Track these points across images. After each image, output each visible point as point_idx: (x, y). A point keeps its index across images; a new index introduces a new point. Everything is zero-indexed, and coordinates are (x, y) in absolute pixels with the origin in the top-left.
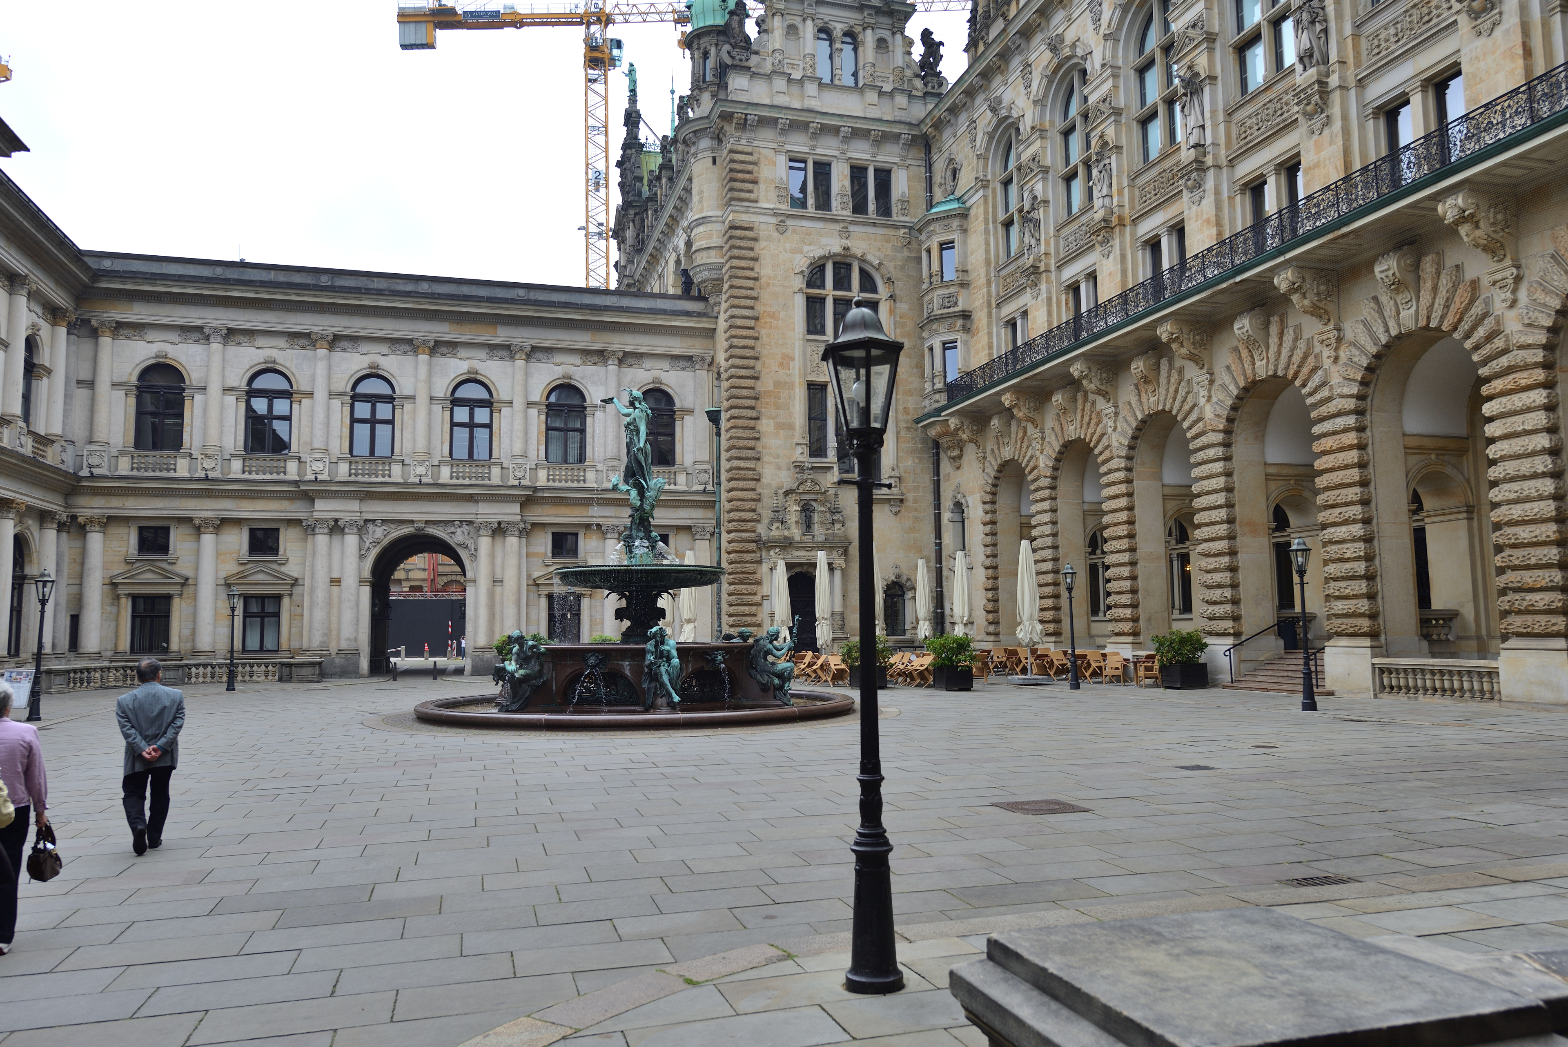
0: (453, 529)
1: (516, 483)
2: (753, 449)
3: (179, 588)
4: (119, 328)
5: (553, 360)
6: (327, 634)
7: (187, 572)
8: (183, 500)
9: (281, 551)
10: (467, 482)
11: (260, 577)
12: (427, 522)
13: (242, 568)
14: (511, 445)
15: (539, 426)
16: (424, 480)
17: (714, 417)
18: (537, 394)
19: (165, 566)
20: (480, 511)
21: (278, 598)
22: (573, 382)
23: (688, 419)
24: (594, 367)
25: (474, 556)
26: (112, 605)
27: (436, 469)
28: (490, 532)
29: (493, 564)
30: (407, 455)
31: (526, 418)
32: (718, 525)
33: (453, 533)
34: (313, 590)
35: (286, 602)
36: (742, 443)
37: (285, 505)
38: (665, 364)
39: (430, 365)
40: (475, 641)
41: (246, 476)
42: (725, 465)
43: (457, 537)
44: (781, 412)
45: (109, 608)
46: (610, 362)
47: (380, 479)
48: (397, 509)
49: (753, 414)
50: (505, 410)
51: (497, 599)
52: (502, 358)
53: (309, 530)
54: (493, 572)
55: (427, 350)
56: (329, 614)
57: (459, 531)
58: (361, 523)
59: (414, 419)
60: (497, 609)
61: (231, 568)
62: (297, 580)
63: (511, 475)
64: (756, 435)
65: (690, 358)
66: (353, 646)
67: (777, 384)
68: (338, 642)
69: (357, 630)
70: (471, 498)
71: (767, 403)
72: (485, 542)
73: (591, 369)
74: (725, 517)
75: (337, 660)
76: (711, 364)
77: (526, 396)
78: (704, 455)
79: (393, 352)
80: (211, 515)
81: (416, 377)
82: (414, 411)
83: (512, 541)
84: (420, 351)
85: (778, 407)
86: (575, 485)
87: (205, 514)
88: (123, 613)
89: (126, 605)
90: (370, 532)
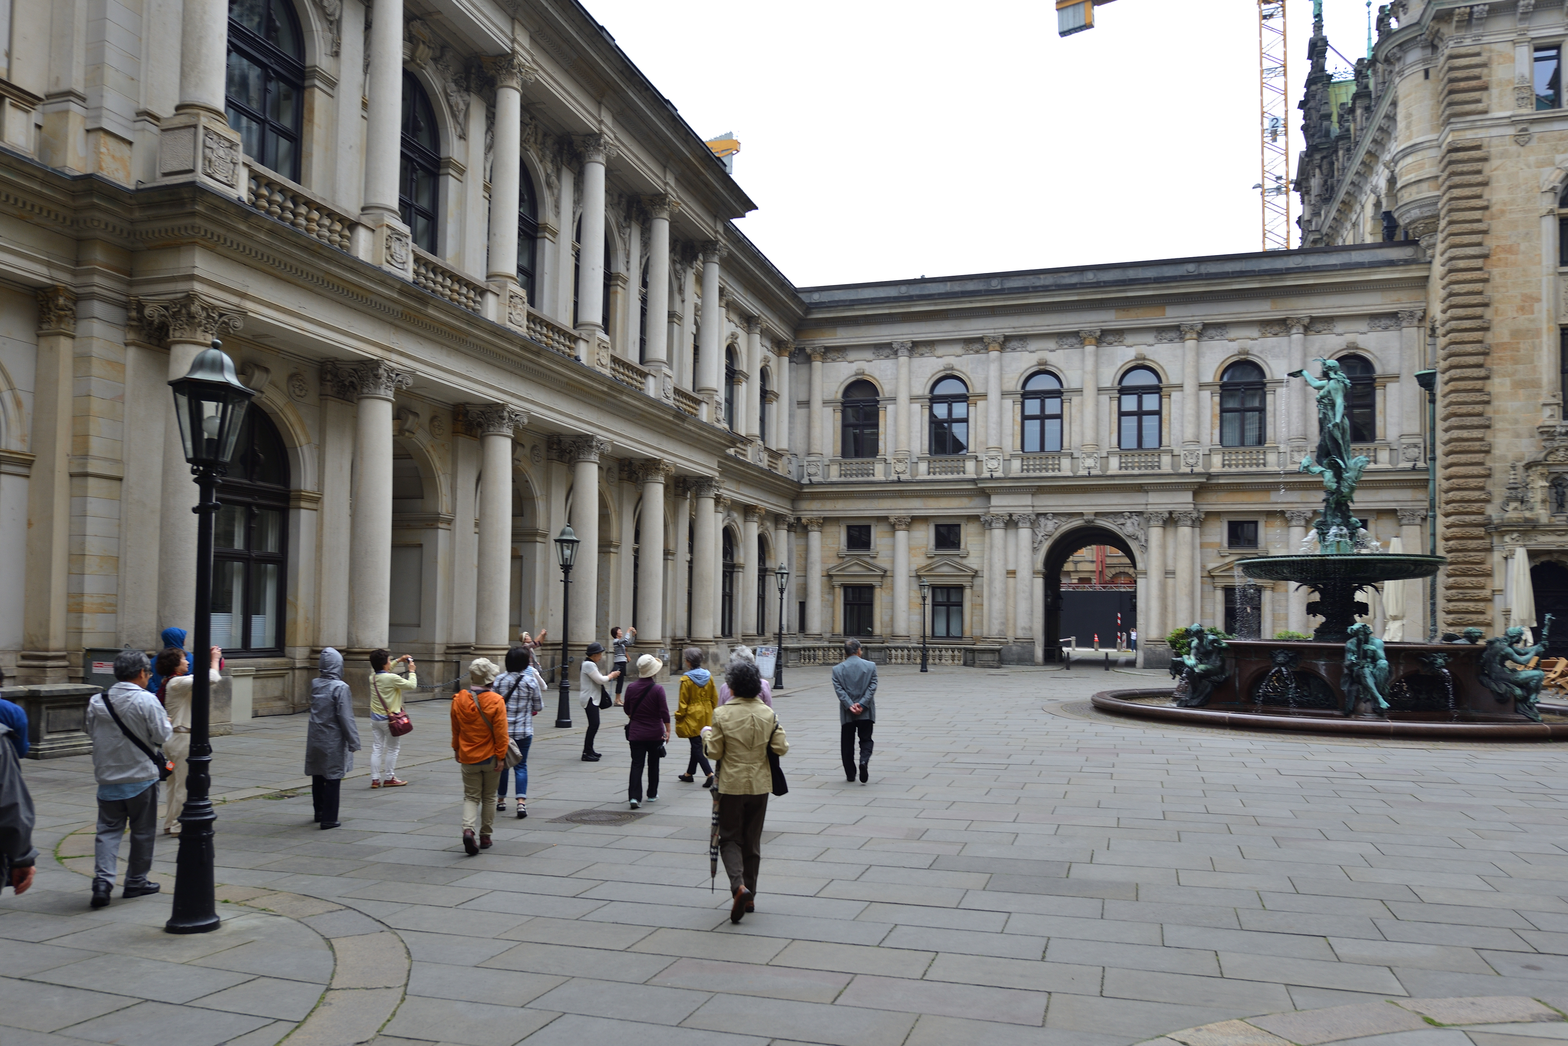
0: (1122, 521)
1: (1188, 470)
2: (1480, 415)
3: (879, 579)
4: (830, 353)
5: (1227, 336)
6: (1005, 623)
7: (886, 565)
8: (881, 501)
9: (962, 546)
10: (1136, 472)
11: (945, 570)
12: (1096, 514)
13: (929, 561)
14: (1182, 431)
15: (1212, 408)
16: (1093, 472)
17: (1426, 381)
18: (1210, 374)
19: (868, 559)
20: (1151, 501)
21: (960, 588)
22: (1251, 358)
23: (1392, 387)
24: (1275, 339)
25: (1145, 547)
26: (829, 593)
27: (1104, 460)
28: (1161, 523)
29: (1164, 555)
30: (1076, 448)
31: (1198, 401)
32: (1433, 507)
33: (1123, 524)
34: (991, 581)
35: (968, 592)
36: (1465, 409)
37: (965, 502)
38: (1363, 326)
39: (1097, 356)
40: (1147, 634)
41: (931, 477)
42: (1441, 436)
43: (1127, 529)
44: (1520, 367)
45: (827, 597)
46: (1294, 331)
47: (1050, 473)
48: (1068, 502)
49: (1482, 372)
50: (1175, 395)
51: (1170, 591)
52: (1171, 341)
53: (987, 526)
54: (1165, 563)
55: (1093, 341)
56: (1006, 604)
57: (1129, 522)
58: (1033, 517)
59: (1082, 412)
60: (1170, 602)
61: (921, 561)
62: (976, 572)
63: (1183, 463)
64: (1486, 398)
65: (1394, 315)
66: (1028, 635)
67: (1516, 334)
68: (1015, 631)
69: (1031, 620)
70: (1141, 489)
71: (1500, 358)
72: (1155, 533)
73: (1271, 341)
74: (1441, 497)
75: (1014, 648)
76: (1422, 319)
77: (1198, 378)
78: (1415, 427)
79: (1060, 347)
80: (903, 513)
81: (1083, 369)
82: (1082, 404)
83: (1185, 531)
84: (1087, 342)
85: (1516, 361)
86: (1254, 469)
87: (898, 513)
88: (837, 600)
89: (840, 593)
90: (1042, 525)
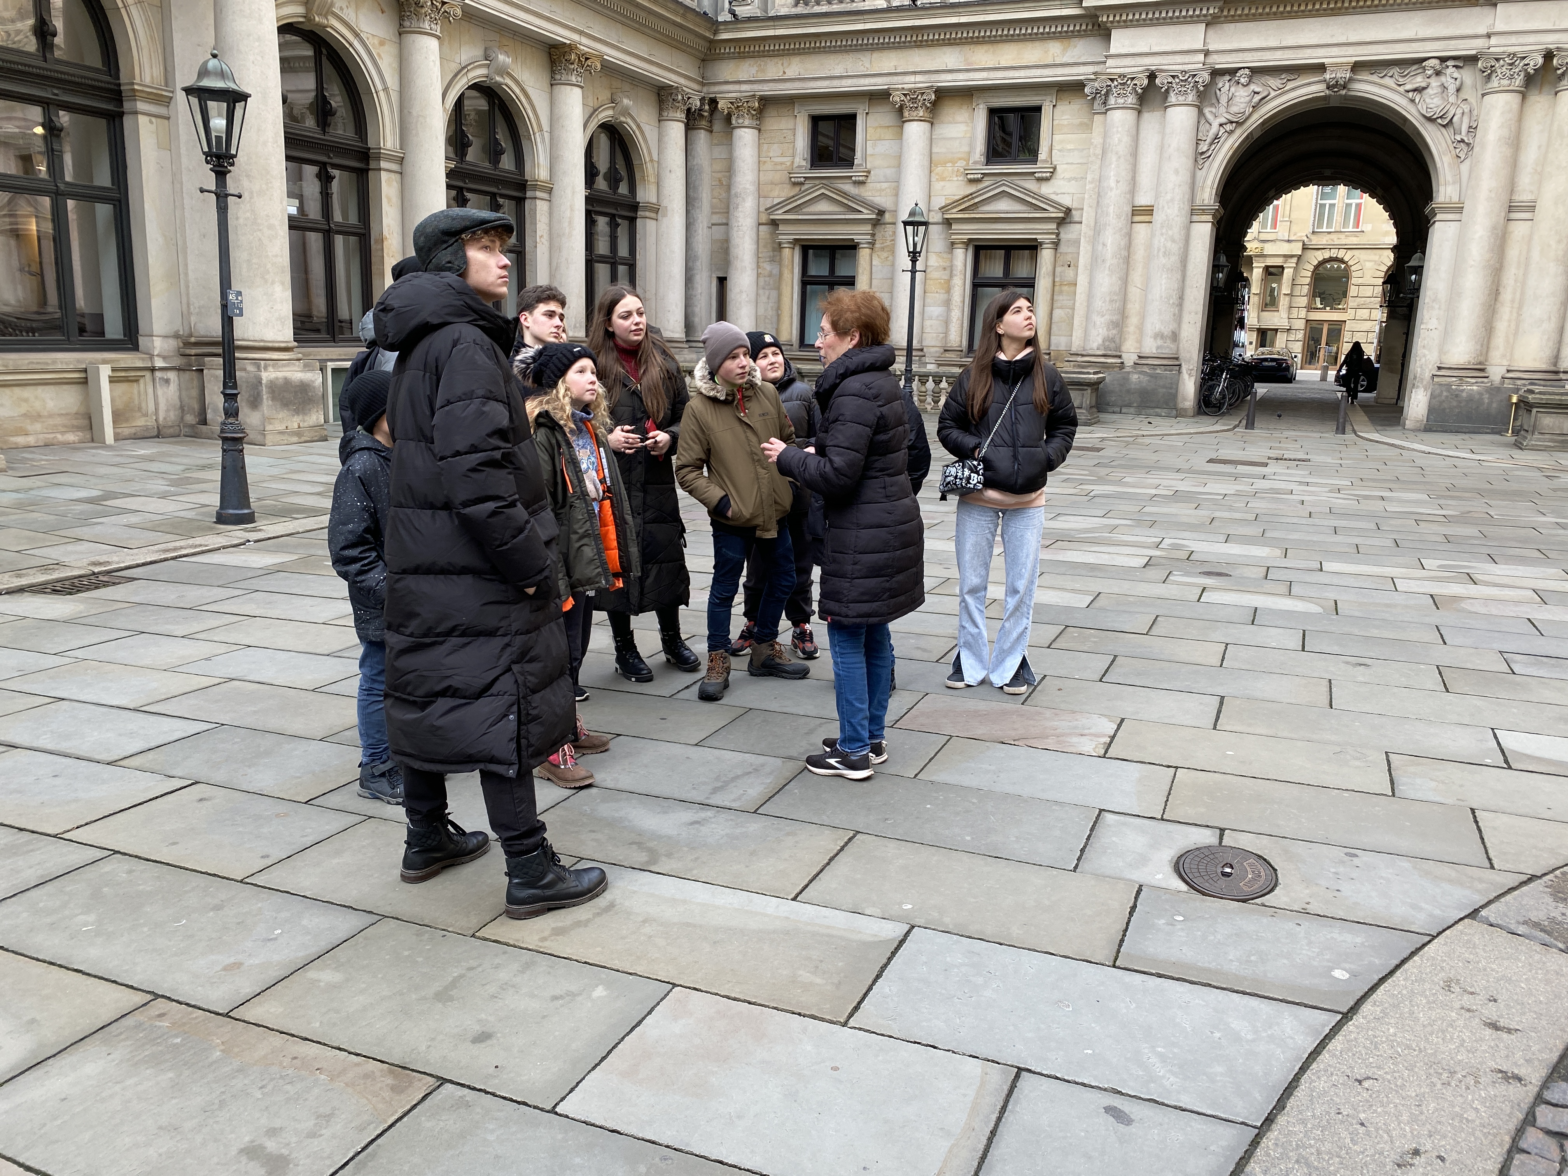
0: (1419, 81)
3: (868, 228)
6: (1119, 324)
7: (882, 200)
8: (876, 55)
9: (1043, 155)
11: (1003, 206)
12: (1357, 67)
13: (972, 189)
19: (848, 187)
21: (1032, 247)
26: (772, 260)
28: (1518, 82)
29: (1513, 165)
33: (1419, 90)
34: (1097, 230)
35: (1046, 255)
37: (1054, 51)
45: (767, 267)
48: (1290, 39)
51: (1513, 253)
53: (1097, 105)
54: (1512, 186)
56: (1125, 281)
58: (1206, 76)
61: (954, 189)
62: (1068, 211)
66: (1168, 349)
68: (1140, 341)
69: (1178, 318)
72: (1499, 110)
75: (1135, 377)
80: (920, 82)
87: (910, 82)
88: (786, 274)
89: (792, 259)
90: (1224, 100)
